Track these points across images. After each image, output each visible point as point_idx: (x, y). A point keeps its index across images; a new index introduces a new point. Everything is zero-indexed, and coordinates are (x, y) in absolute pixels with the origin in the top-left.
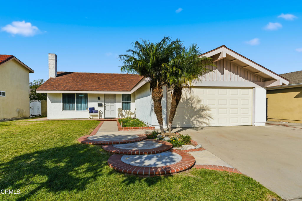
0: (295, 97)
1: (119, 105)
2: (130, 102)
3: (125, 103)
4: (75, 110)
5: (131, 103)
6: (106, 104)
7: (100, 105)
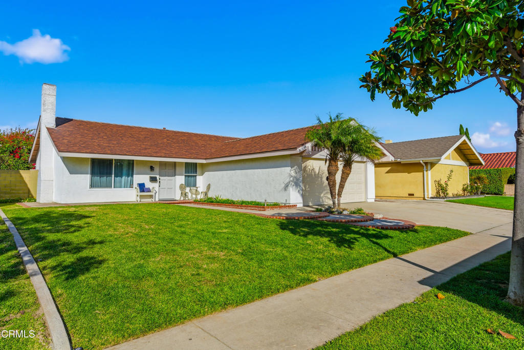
0: (386, 173)
1: (180, 179)
2: (196, 176)
3: (189, 176)
4: (112, 187)
5: (198, 177)
6: (161, 178)
7: (153, 180)
